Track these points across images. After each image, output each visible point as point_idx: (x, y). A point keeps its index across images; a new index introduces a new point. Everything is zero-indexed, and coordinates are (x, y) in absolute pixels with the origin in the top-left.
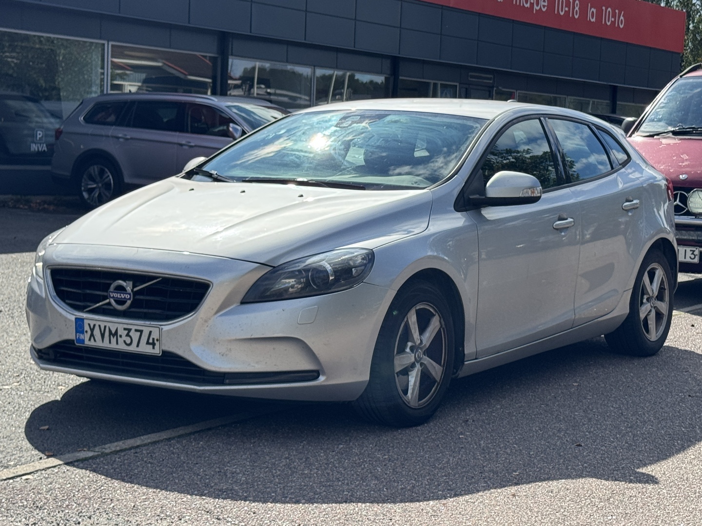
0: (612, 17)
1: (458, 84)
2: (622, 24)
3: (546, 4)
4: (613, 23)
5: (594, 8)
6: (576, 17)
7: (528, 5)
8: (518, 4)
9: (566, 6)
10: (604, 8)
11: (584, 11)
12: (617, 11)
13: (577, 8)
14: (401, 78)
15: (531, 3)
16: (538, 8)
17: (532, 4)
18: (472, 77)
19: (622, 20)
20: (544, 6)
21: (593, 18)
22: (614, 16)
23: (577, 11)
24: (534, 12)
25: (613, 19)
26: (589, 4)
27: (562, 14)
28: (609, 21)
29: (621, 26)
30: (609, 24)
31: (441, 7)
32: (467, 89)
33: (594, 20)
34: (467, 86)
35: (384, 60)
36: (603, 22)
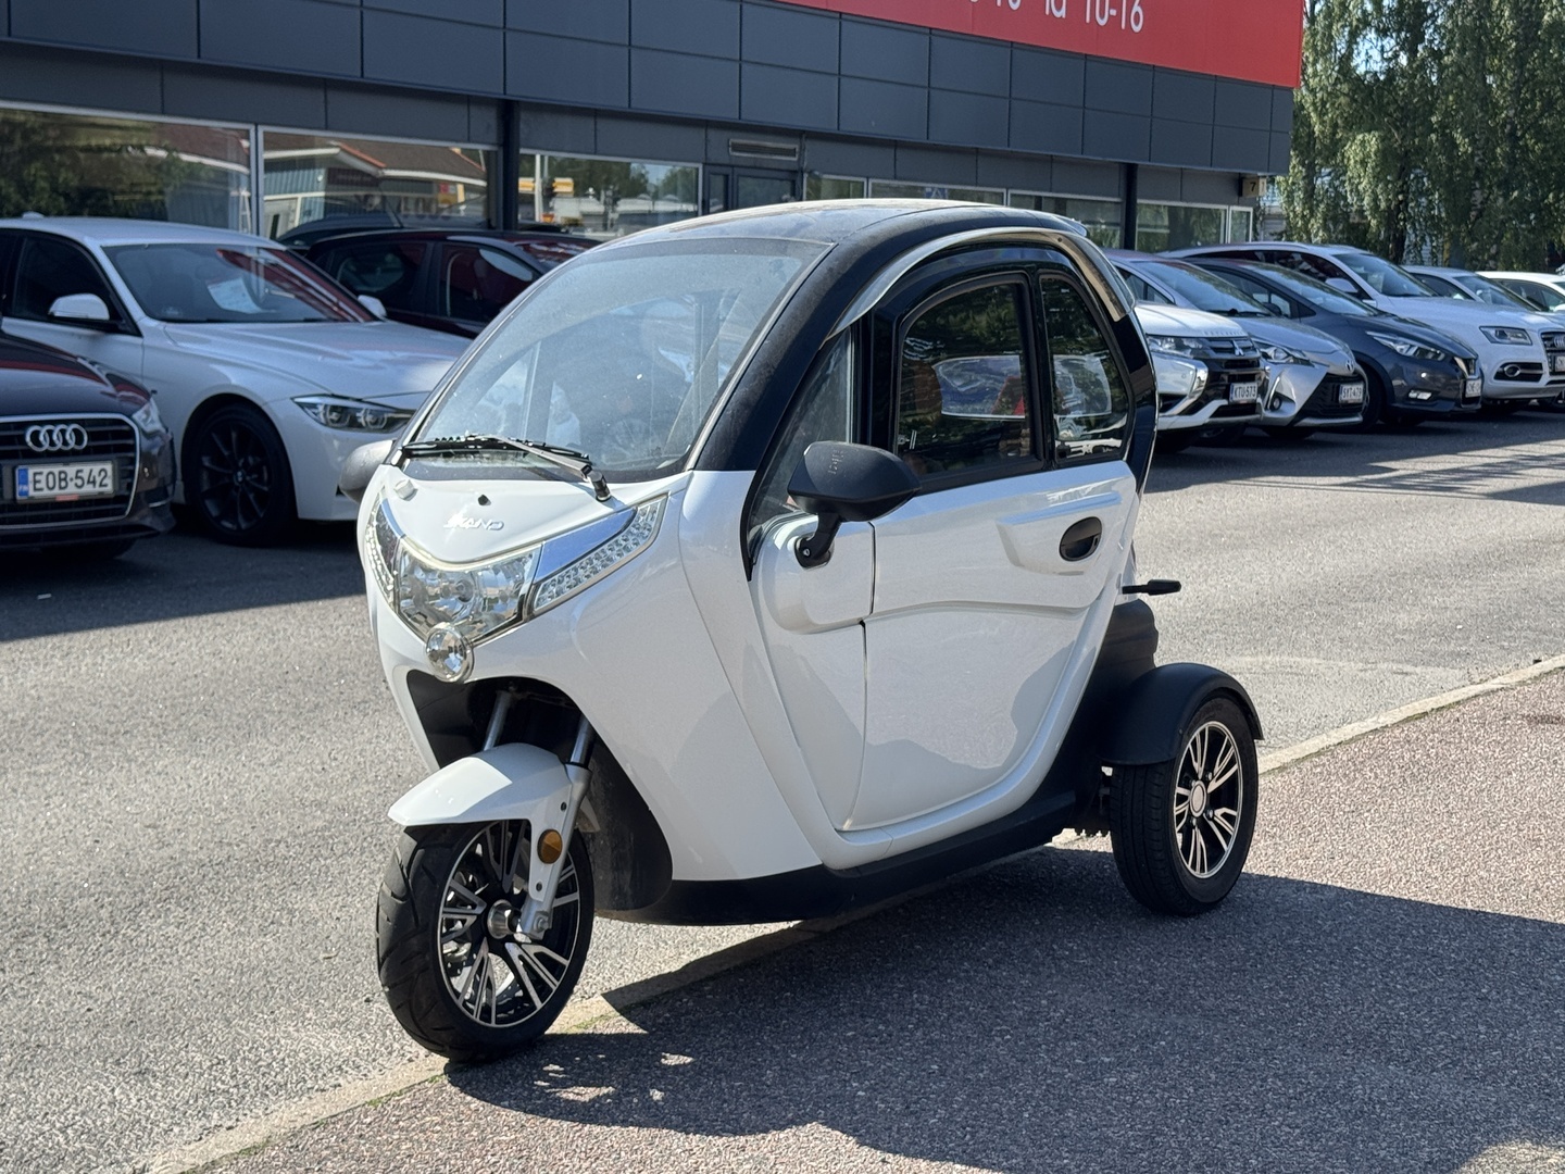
0: (1110, 8)
1: (700, 166)
2: (1137, 23)
4: (1115, 20)
6: (1015, 6)
14: (523, 152)
18: (736, 148)
19: (1137, 14)
21: (1059, 8)
22: (1115, 3)
25: (1113, 12)
28: (1102, 16)
29: (1137, 29)
30: (1102, 22)
32: (726, 176)
33: (1062, 13)
34: (728, 171)
35: (474, 110)
36: (1088, 20)
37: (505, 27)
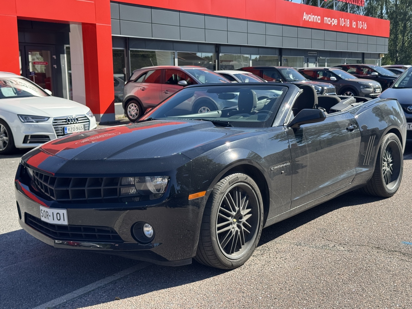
1: (304, 57)
3: (337, 22)
4: (362, 27)
5: (355, 22)
6: (348, 26)
7: (329, 23)
8: (326, 23)
11: (351, 23)
12: (363, 23)
16: (333, 24)
17: (331, 23)
18: (309, 53)
19: (365, 26)
22: (362, 24)
23: (348, 24)
26: (353, 21)
27: (343, 25)
28: (360, 27)
29: (365, 28)
32: (307, 58)
33: (355, 27)
34: (307, 57)
35: (276, 50)
36: (358, 28)
37: (282, 36)
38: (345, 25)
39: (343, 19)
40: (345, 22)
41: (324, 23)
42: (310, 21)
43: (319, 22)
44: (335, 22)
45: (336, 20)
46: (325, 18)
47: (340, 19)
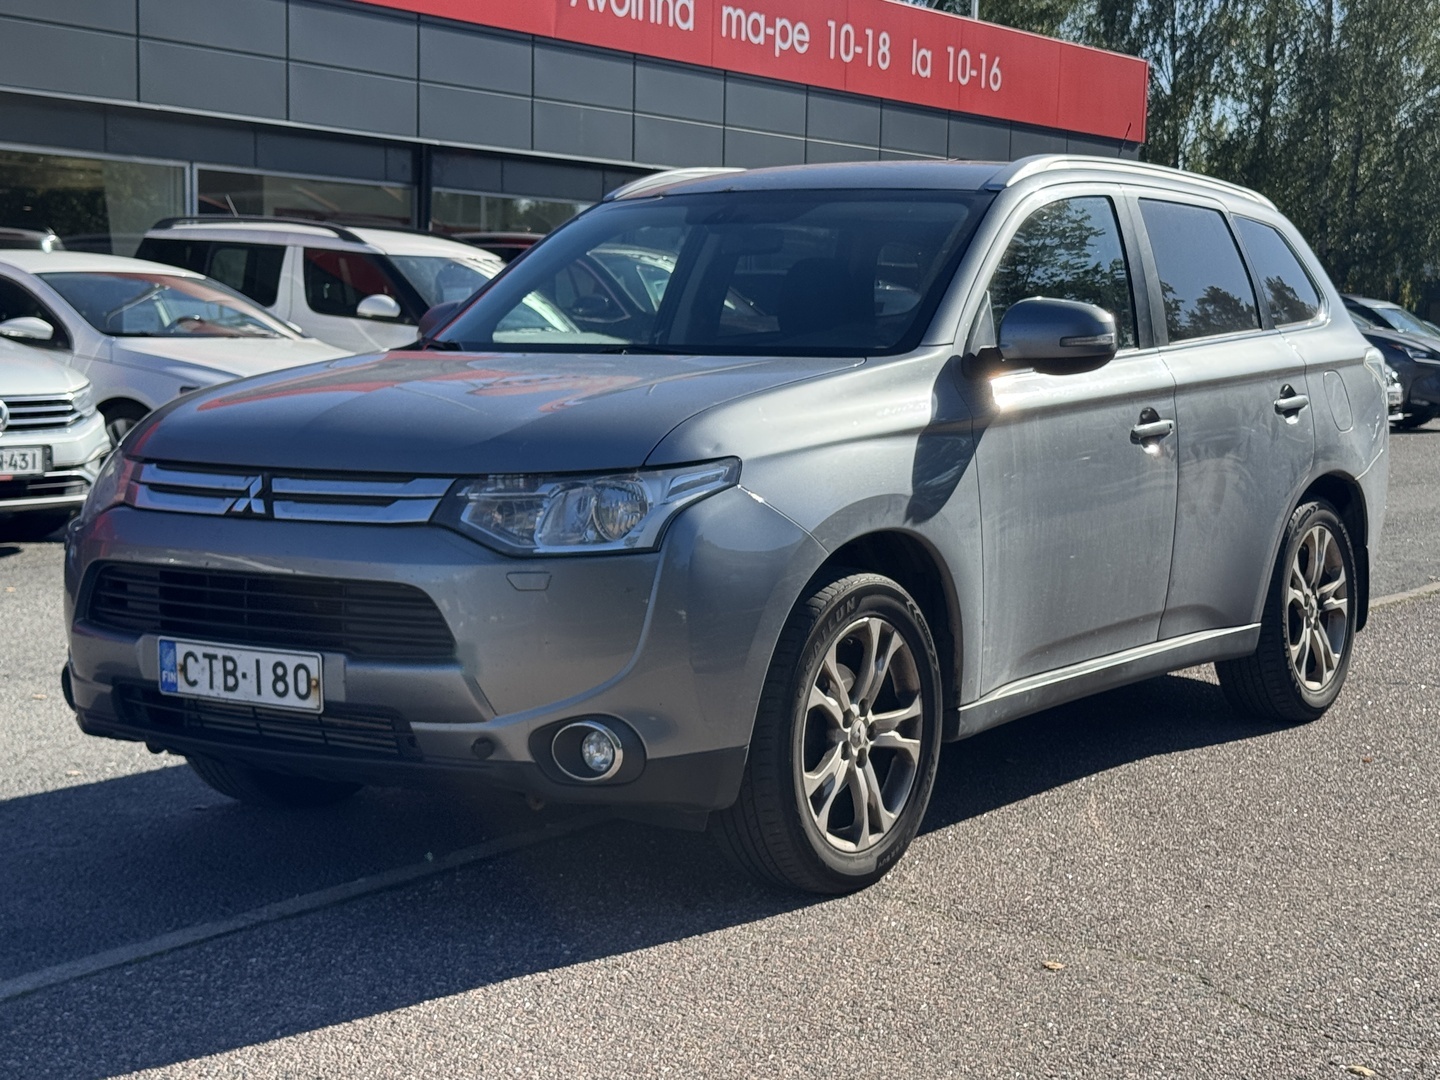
0: (972, 68)
2: (995, 82)
3: (806, 38)
4: (975, 81)
5: (928, 49)
6: (884, 66)
7: (760, 39)
8: (734, 36)
9: (856, 45)
10: (951, 50)
11: (901, 54)
12: (983, 57)
13: (884, 49)
14: (435, 189)
15: (766, 35)
16: (786, 46)
17: (770, 39)
20: (801, 43)
21: (924, 67)
22: (976, 65)
23: (884, 55)
24: (777, 54)
25: (974, 73)
26: (915, 42)
27: (848, 59)
28: (964, 76)
29: (995, 88)
30: (964, 82)
31: (530, 38)
33: (927, 73)
35: (391, 152)
36: (951, 79)
37: (418, 79)
38: (860, 59)
39: (847, 27)
40: (861, 40)
41: (724, 34)
42: (621, 13)
43: (690, 25)
44: (794, 36)
45: (801, 25)
46: (726, 10)
47: (832, 24)
